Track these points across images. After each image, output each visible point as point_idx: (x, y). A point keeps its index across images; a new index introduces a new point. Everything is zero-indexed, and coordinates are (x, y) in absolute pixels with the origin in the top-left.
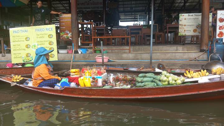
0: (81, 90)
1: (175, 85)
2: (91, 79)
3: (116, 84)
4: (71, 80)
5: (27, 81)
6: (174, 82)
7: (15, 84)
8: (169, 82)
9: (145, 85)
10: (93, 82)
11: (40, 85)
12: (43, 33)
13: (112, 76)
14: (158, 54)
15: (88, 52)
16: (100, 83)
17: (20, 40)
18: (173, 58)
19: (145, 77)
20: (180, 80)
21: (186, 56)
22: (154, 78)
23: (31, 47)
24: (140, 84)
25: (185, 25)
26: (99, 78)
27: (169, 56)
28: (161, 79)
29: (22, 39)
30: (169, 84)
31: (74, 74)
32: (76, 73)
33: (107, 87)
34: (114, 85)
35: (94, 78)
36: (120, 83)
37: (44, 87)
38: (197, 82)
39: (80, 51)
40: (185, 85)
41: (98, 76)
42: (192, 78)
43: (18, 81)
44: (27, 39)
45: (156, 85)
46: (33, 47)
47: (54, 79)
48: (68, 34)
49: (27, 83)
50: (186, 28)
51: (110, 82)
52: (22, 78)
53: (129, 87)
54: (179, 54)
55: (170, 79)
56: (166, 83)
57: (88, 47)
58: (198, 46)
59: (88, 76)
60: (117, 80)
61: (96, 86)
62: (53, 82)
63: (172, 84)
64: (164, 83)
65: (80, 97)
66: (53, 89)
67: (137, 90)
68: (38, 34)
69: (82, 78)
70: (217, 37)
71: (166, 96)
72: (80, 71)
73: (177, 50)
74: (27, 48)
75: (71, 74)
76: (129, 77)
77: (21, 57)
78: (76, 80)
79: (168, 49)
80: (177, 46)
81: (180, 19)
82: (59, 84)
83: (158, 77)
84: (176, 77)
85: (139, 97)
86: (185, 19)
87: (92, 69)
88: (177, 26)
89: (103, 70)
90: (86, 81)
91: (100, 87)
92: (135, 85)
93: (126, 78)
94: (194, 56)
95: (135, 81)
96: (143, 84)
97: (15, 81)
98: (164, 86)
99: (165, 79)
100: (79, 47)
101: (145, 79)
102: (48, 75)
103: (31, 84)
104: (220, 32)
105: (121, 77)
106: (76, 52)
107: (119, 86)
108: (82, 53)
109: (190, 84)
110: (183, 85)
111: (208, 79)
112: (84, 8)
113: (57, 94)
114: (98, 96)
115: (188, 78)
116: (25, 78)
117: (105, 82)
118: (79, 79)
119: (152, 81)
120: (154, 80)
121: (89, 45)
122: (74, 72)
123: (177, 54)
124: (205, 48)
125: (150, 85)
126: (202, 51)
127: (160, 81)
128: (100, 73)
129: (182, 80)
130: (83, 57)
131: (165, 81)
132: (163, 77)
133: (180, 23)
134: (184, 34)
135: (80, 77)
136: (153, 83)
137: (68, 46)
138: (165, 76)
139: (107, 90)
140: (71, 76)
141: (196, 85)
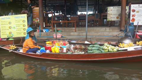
0: (53, 54)
1: (112, 52)
2: (59, 48)
3: (75, 51)
4: (47, 49)
5: (19, 49)
6: (112, 50)
7: (12, 51)
8: (108, 50)
9: (93, 52)
10: (60, 50)
11: (27, 51)
12: (19, 19)
13: (72, 46)
14: (93, 33)
15: (49, 31)
16: (65, 51)
17: (5, 24)
18: (102, 35)
19: (94, 47)
20: (116, 49)
21: (111, 34)
22: (99, 48)
23: (12, 28)
24: (90, 51)
25: (111, 14)
26: (64, 47)
27: (99, 34)
28: (104, 48)
29: (7, 23)
30: (109, 51)
31: (48, 45)
32: (50, 44)
33: (69, 53)
34: (74, 52)
35: (61, 47)
36: (78, 51)
37: (29, 53)
38: (127, 50)
39: (44, 31)
40: (119, 52)
41: (64, 46)
42: (124, 47)
43: (13, 49)
44: (10, 23)
45: (100, 52)
46: (14, 28)
47: (36, 48)
48: (38, 20)
49: (19, 50)
50: (112, 16)
51: (71, 50)
52: (16, 47)
53: (83, 53)
54: (106, 32)
55: (109, 48)
56: (107, 51)
57: (50, 28)
58: (119, 28)
59: (57, 46)
60: (75, 49)
61: (62, 52)
62: (36, 50)
63: (110, 52)
64: (105, 51)
65: (52, 59)
66: (35, 54)
67: (88, 55)
68: (16, 20)
69: (53, 47)
70: (131, 22)
71: (107, 59)
72: (52, 43)
73: (105, 30)
74: (10, 28)
75: (47, 45)
76: (83, 47)
77: (6, 34)
78: (49, 48)
79: (100, 29)
80: (106, 27)
81: (108, 10)
82: (39, 51)
83: (102, 47)
84: (113, 47)
85: (90, 60)
86: (111, 10)
87: (60, 41)
88: (106, 15)
89: (66, 42)
90: (56, 49)
91: (65, 53)
92: (87, 52)
93: (81, 47)
94: (115, 34)
95: (87, 49)
96: (92, 51)
97: (12, 49)
98: (105, 53)
99: (106, 48)
100: (44, 28)
101: (94, 48)
102: (33, 45)
103: (21, 51)
104: (133, 18)
105: (78, 47)
106: (42, 31)
107: (77, 52)
108: (45, 32)
109: (122, 51)
110: (117, 52)
111: (134, 48)
112: (54, 3)
113: (38, 57)
114: (64, 58)
115: (121, 47)
116: (18, 47)
117: (68, 50)
118: (52, 48)
119: (98, 50)
120: (99, 49)
121: (50, 27)
122: (49, 44)
123: (105, 33)
124: (123, 29)
125: (97, 52)
126: (121, 31)
127: (103, 49)
128: (65, 44)
129: (117, 49)
130: (46, 34)
131: (106, 50)
132: (105, 47)
133: (108, 12)
134: (111, 20)
135: (52, 46)
136: (98, 51)
137: (37, 28)
138: (106, 46)
139: (70, 55)
140: (47, 46)
141: (126, 52)
